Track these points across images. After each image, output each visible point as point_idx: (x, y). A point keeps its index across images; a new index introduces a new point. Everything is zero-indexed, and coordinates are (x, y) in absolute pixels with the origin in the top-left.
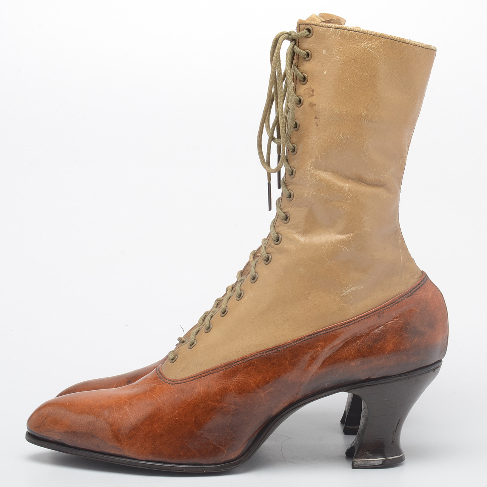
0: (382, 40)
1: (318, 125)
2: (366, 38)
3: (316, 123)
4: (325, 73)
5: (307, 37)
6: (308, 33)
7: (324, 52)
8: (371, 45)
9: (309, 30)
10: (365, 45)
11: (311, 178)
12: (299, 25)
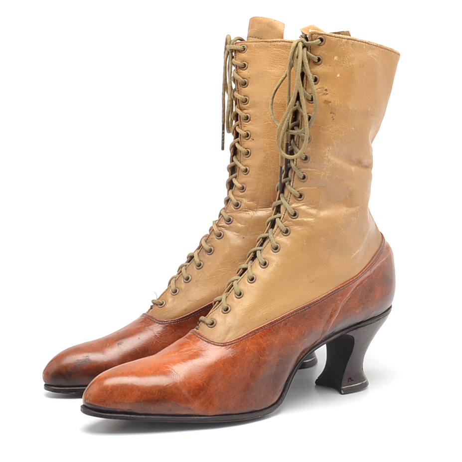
0: (381, 49)
1: (333, 119)
2: (370, 48)
3: (332, 117)
4: (338, 75)
5: (319, 45)
6: (320, 42)
7: (336, 58)
8: (374, 54)
9: (322, 40)
10: (370, 53)
11: (328, 163)
12: (312, 34)
